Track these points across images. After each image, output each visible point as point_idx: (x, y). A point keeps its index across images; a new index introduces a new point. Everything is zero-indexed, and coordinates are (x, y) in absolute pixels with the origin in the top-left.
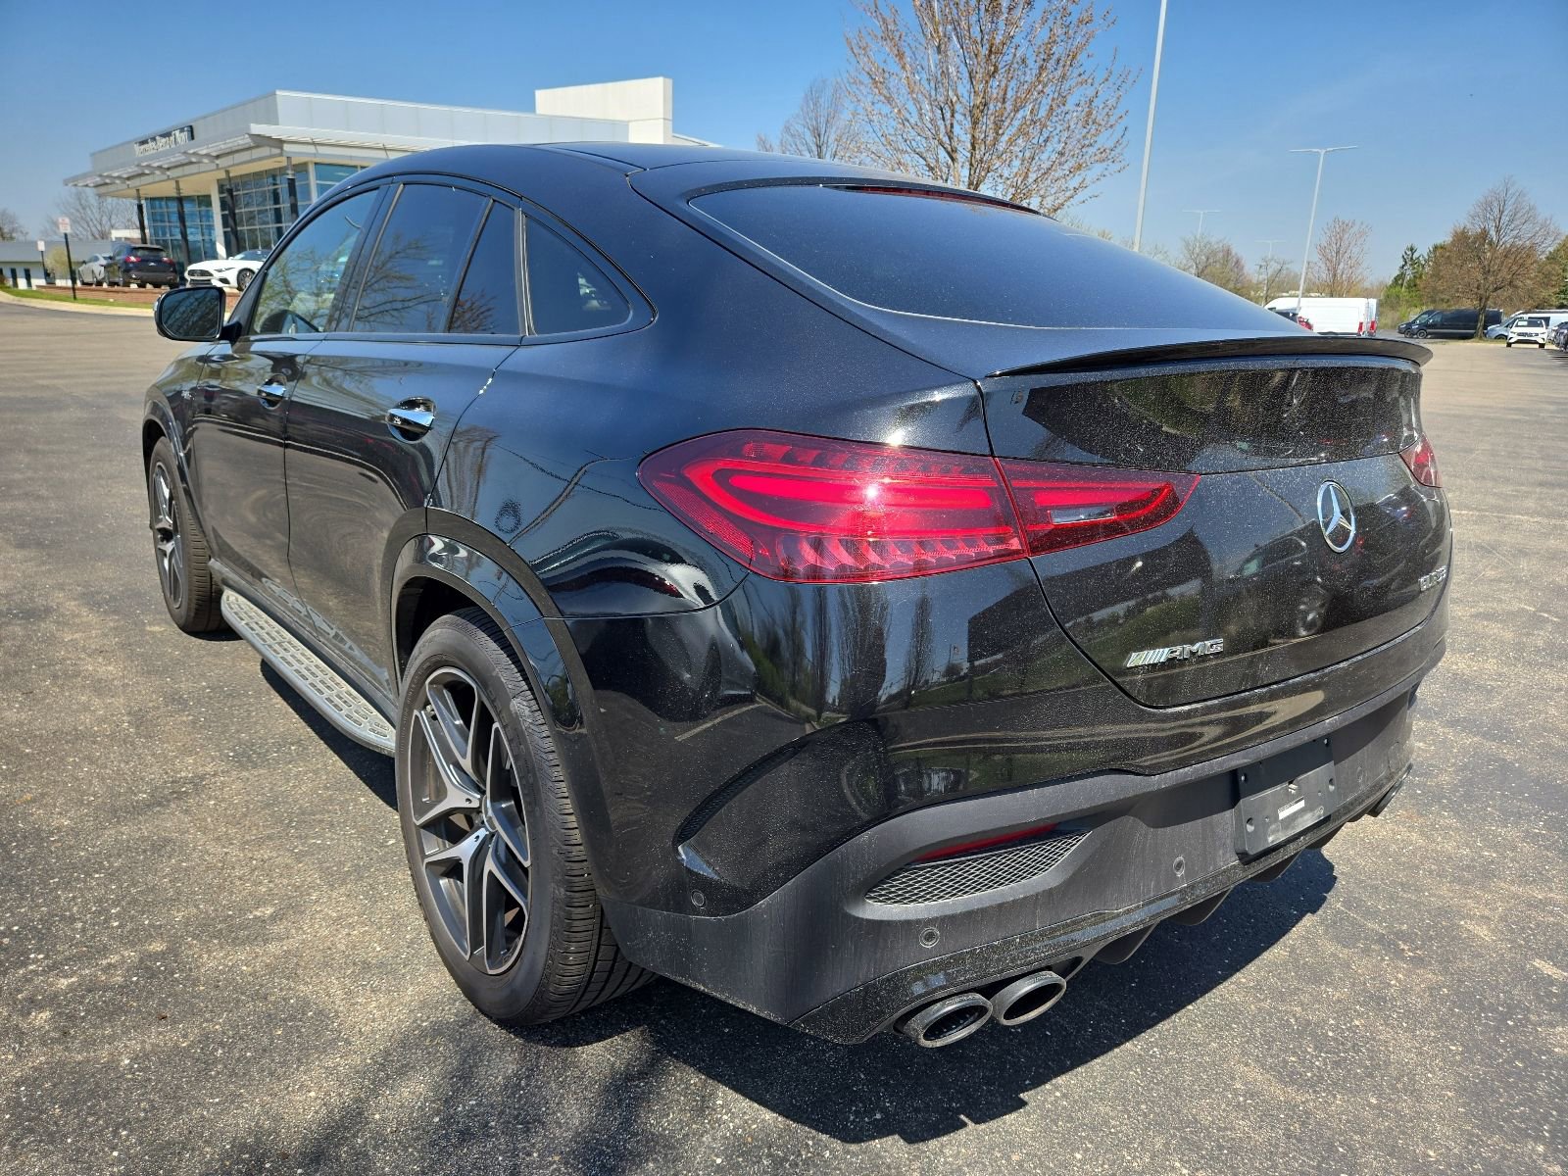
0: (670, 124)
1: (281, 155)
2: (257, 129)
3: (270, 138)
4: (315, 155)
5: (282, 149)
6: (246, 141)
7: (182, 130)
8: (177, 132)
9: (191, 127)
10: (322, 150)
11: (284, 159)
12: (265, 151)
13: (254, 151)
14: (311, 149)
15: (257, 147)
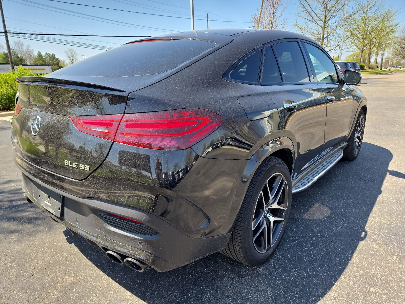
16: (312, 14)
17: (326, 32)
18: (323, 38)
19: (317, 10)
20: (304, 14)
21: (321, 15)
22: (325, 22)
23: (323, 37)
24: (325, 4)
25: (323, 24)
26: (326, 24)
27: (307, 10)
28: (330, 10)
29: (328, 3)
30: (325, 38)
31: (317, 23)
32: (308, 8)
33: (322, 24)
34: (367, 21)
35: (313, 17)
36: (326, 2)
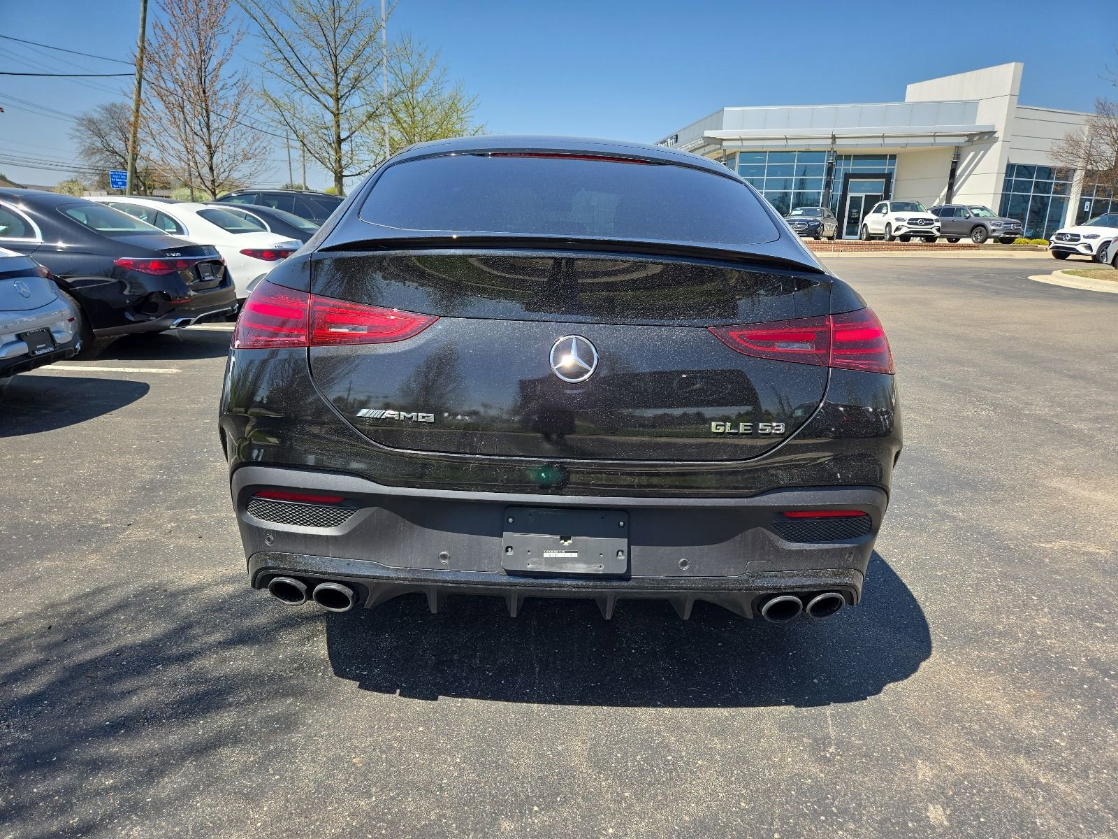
0: (1016, 99)
1: (720, 149)
2: (708, 133)
3: (715, 138)
4: (740, 147)
5: (721, 145)
6: (701, 142)
7: (672, 138)
8: (669, 140)
9: (677, 136)
10: (745, 143)
11: (722, 151)
12: (712, 147)
13: (706, 148)
14: (739, 143)
15: (708, 145)
16: (303, 72)
17: (344, 125)
18: (339, 141)
19: (313, 63)
20: (280, 67)
21: (325, 80)
22: (338, 100)
23: (339, 137)
24: (332, 53)
25: (333, 104)
26: (340, 105)
27: (286, 59)
28: (345, 71)
29: (338, 52)
30: (344, 140)
31: (317, 97)
32: (289, 54)
33: (331, 103)
34: (417, 110)
35: (306, 81)
36: (334, 51)
